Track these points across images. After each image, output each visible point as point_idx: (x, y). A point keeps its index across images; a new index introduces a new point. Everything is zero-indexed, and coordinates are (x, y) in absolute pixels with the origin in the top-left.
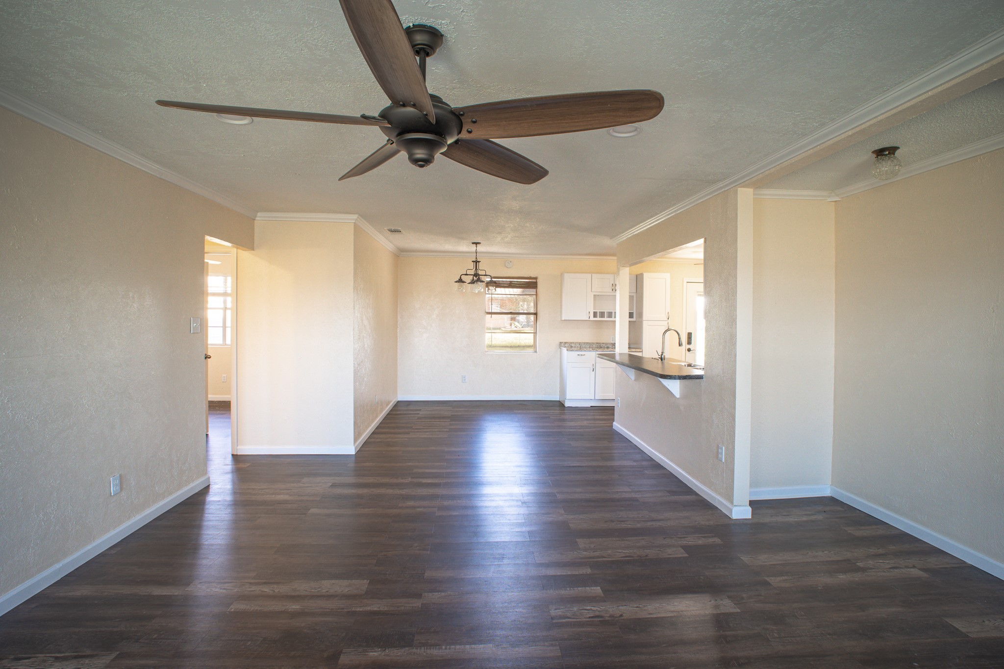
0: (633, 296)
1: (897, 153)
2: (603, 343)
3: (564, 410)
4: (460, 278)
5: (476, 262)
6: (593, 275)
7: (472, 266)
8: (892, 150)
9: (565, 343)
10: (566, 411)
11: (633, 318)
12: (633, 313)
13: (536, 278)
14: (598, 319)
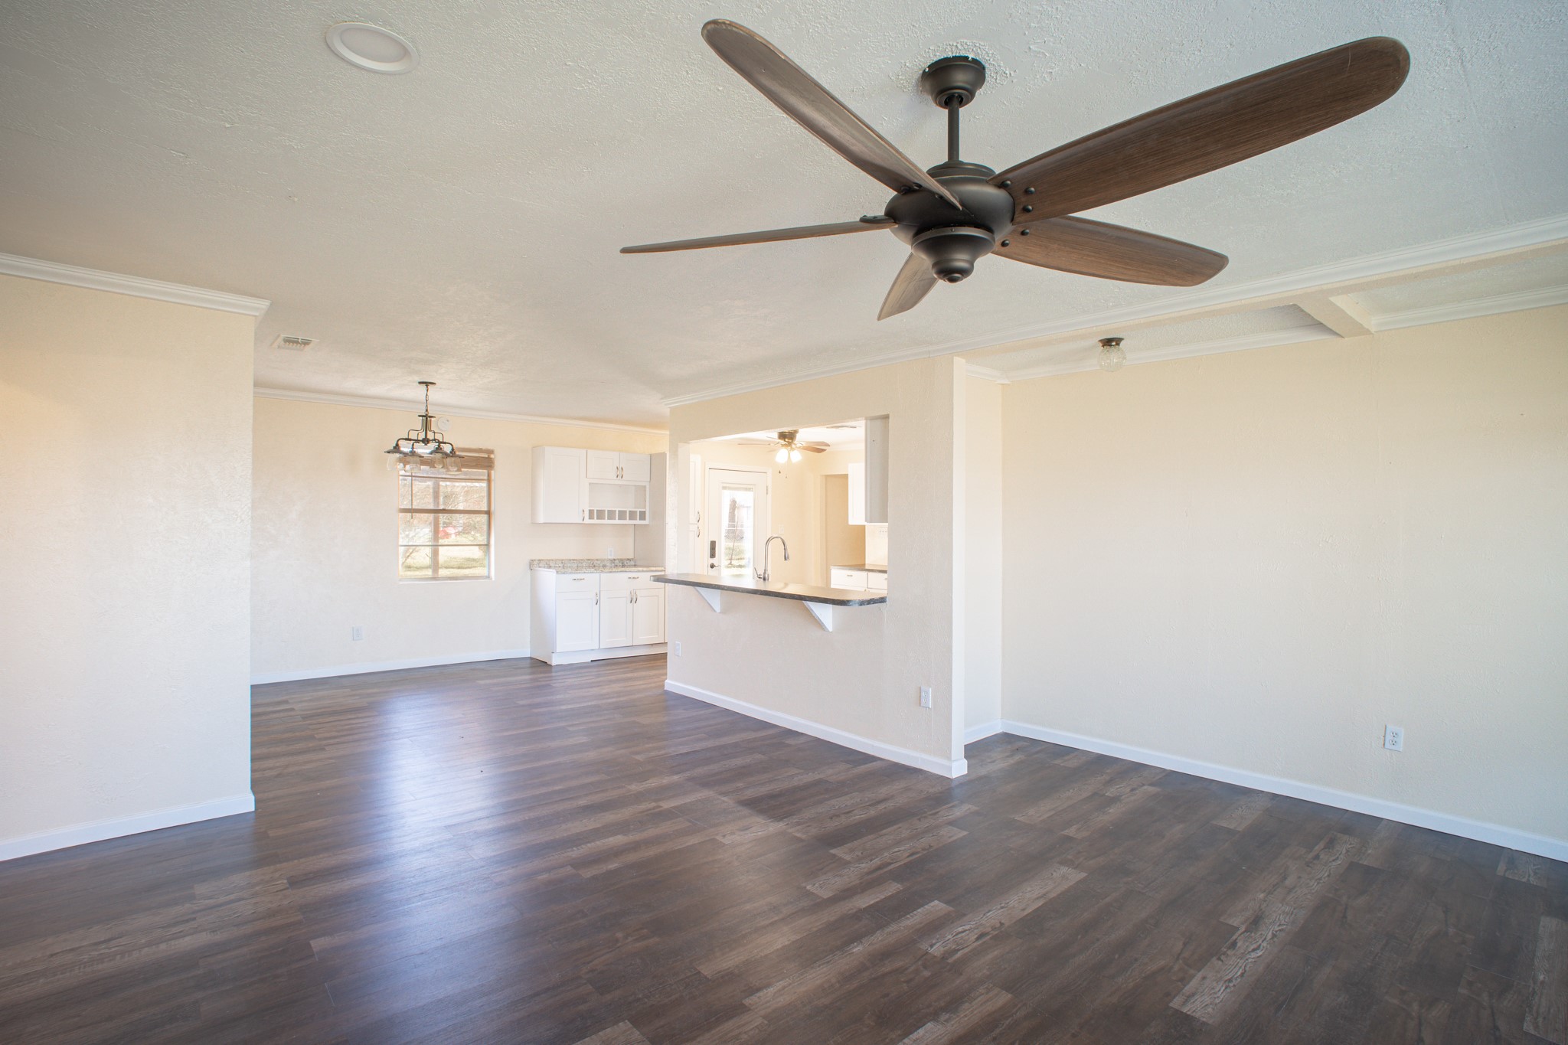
0: (645, 487)
1: (1122, 343)
2: (597, 560)
3: (550, 672)
4: (397, 445)
5: (426, 418)
6: (589, 451)
7: (418, 423)
8: (1118, 341)
9: (540, 560)
10: (553, 674)
11: (645, 519)
12: (645, 512)
13: (491, 452)
14: (595, 521)
